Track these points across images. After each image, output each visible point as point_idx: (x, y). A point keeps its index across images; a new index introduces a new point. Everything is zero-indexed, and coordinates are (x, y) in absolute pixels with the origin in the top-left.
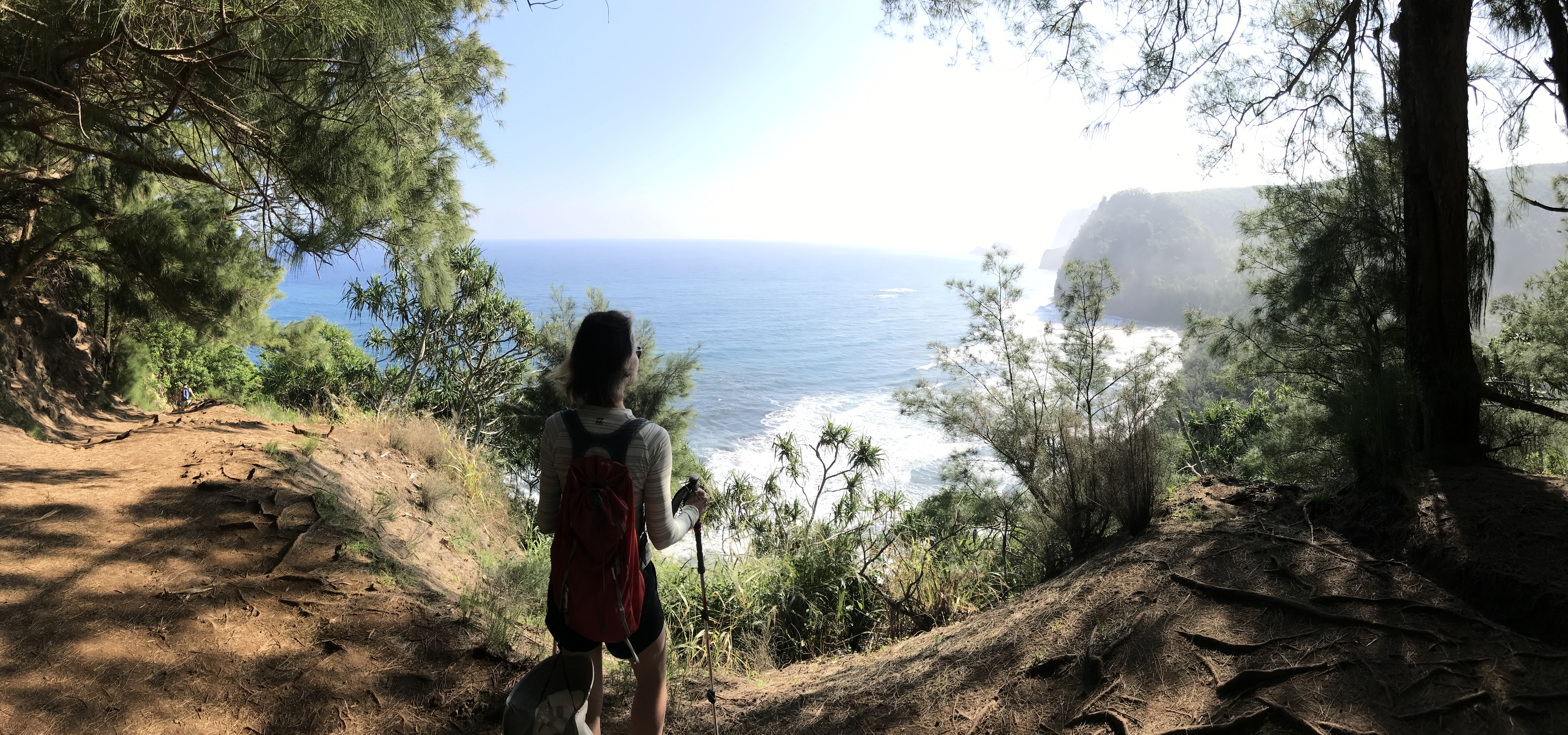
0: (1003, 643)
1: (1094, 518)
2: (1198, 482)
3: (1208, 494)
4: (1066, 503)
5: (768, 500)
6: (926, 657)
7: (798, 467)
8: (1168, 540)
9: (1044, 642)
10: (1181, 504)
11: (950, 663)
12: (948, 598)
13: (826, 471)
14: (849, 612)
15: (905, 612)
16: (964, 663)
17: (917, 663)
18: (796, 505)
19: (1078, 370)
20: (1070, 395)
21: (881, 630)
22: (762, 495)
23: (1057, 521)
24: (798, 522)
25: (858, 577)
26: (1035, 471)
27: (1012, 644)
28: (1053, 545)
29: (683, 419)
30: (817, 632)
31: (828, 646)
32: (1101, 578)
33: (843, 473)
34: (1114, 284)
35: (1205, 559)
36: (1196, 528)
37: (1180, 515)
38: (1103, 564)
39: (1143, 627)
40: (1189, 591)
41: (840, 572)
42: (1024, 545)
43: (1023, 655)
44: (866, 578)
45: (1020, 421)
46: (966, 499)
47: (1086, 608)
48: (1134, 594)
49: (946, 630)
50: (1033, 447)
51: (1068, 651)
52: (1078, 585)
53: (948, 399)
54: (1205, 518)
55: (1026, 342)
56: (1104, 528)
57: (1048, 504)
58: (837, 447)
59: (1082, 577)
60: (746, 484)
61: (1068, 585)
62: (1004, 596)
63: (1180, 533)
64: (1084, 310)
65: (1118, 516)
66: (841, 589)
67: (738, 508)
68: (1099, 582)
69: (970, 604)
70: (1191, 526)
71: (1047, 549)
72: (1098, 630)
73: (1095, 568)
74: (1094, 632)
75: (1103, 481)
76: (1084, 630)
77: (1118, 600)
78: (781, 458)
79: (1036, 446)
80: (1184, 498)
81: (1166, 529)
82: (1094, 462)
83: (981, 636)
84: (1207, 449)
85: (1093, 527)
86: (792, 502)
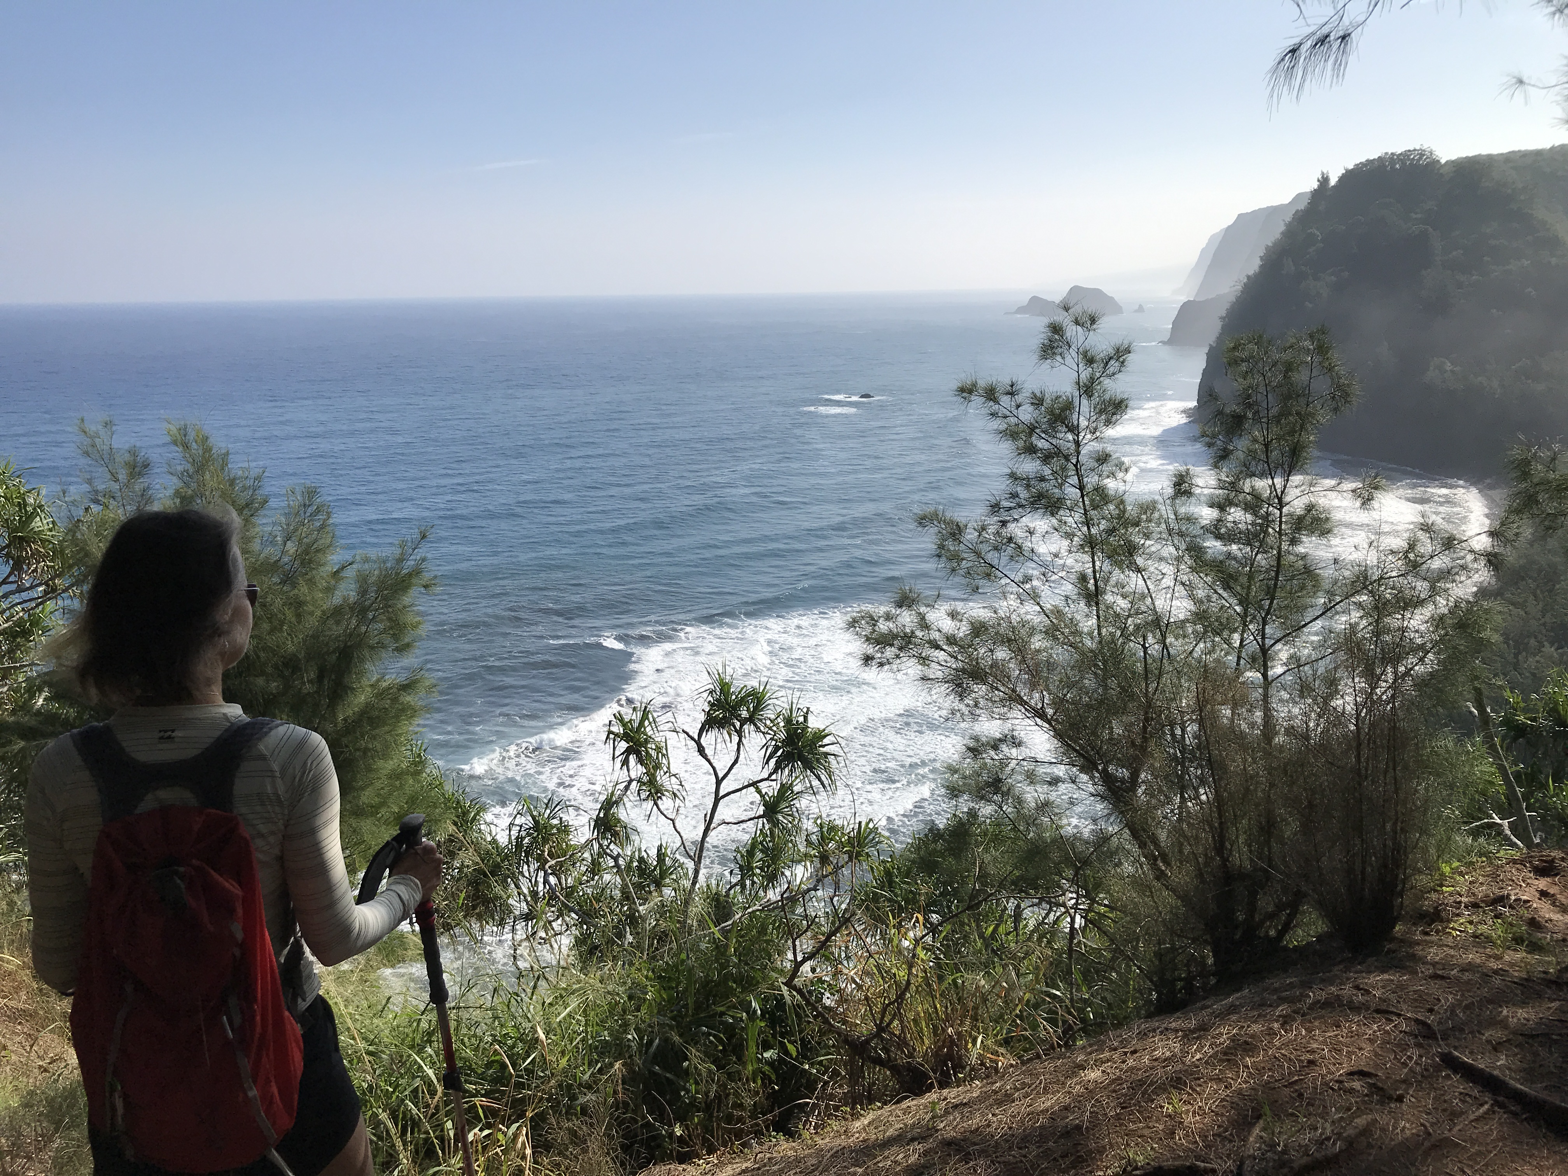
0: (1061, 1123)
1: (1265, 903)
2: (1522, 862)
3: (1543, 894)
4: (1206, 864)
5: (602, 853)
6: (913, 1140)
7: (661, 778)
8: (1435, 977)
9: (1146, 1132)
10: (1475, 905)
11: (958, 1151)
12: (959, 1034)
13: (719, 782)
14: (770, 1063)
15: (878, 1061)
16: (983, 1153)
17: (895, 1149)
18: (661, 856)
19: (1244, 580)
20: (1225, 634)
21: (832, 1097)
22: (589, 842)
23: (1184, 898)
24: (668, 892)
25: (785, 989)
26: (1140, 791)
27: (1078, 1128)
28: (1173, 949)
29: (408, 699)
30: (708, 1107)
31: (729, 1131)
32: (1276, 1025)
33: (754, 784)
34: (1339, 387)
35: (1533, 1037)
36: (1512, 965)
37: (1471, 929)
38: (1283, 1000)
39: (1370, 1146)
40: (1488, 1098)
41: (748, 984)
42: (1112, 941)
43: (1101, 1151)
44: (799, 991)
45: (1113, 683)
46: (997, 839)
47: (1241, 1081)
48: (1351, 1074)
49: (952, 1094)
50: (1138, 741)
51: (1198, 1158)
52: (1225, 1033)
53: (963, 630)
54: (1535, 947)
55: (1131, 510)
56: (1287, 927)
57: (1167, 863)
58: (740, 733)
59: (1234, 1017)
60: (555, 822)
61: (1203, 1028)
62: (1068, 1035)
63: (1470, 967)
64: (1267, 445)
65: (1321, 905)
66: (752, 1014)
67: (541, 874)
68: (1272, 1033)
69: (1002, 1050)
70: (1498, 958)
71: (1159, 955)
72: (1264, 1129)
73: (1262, 1005)
74: (1256, 1131)
75: (1291, 827)
76: (1233, 1123)
77: (1315, 1079)
78: (625, 763)
79: (1145, 740)
80: (1481, 891)
81: (1433, 954)
82: (1272, 785)
83: (1020, 1107)
84: (1544, 786)
85: (1262, 922)
86: (653, 852)
